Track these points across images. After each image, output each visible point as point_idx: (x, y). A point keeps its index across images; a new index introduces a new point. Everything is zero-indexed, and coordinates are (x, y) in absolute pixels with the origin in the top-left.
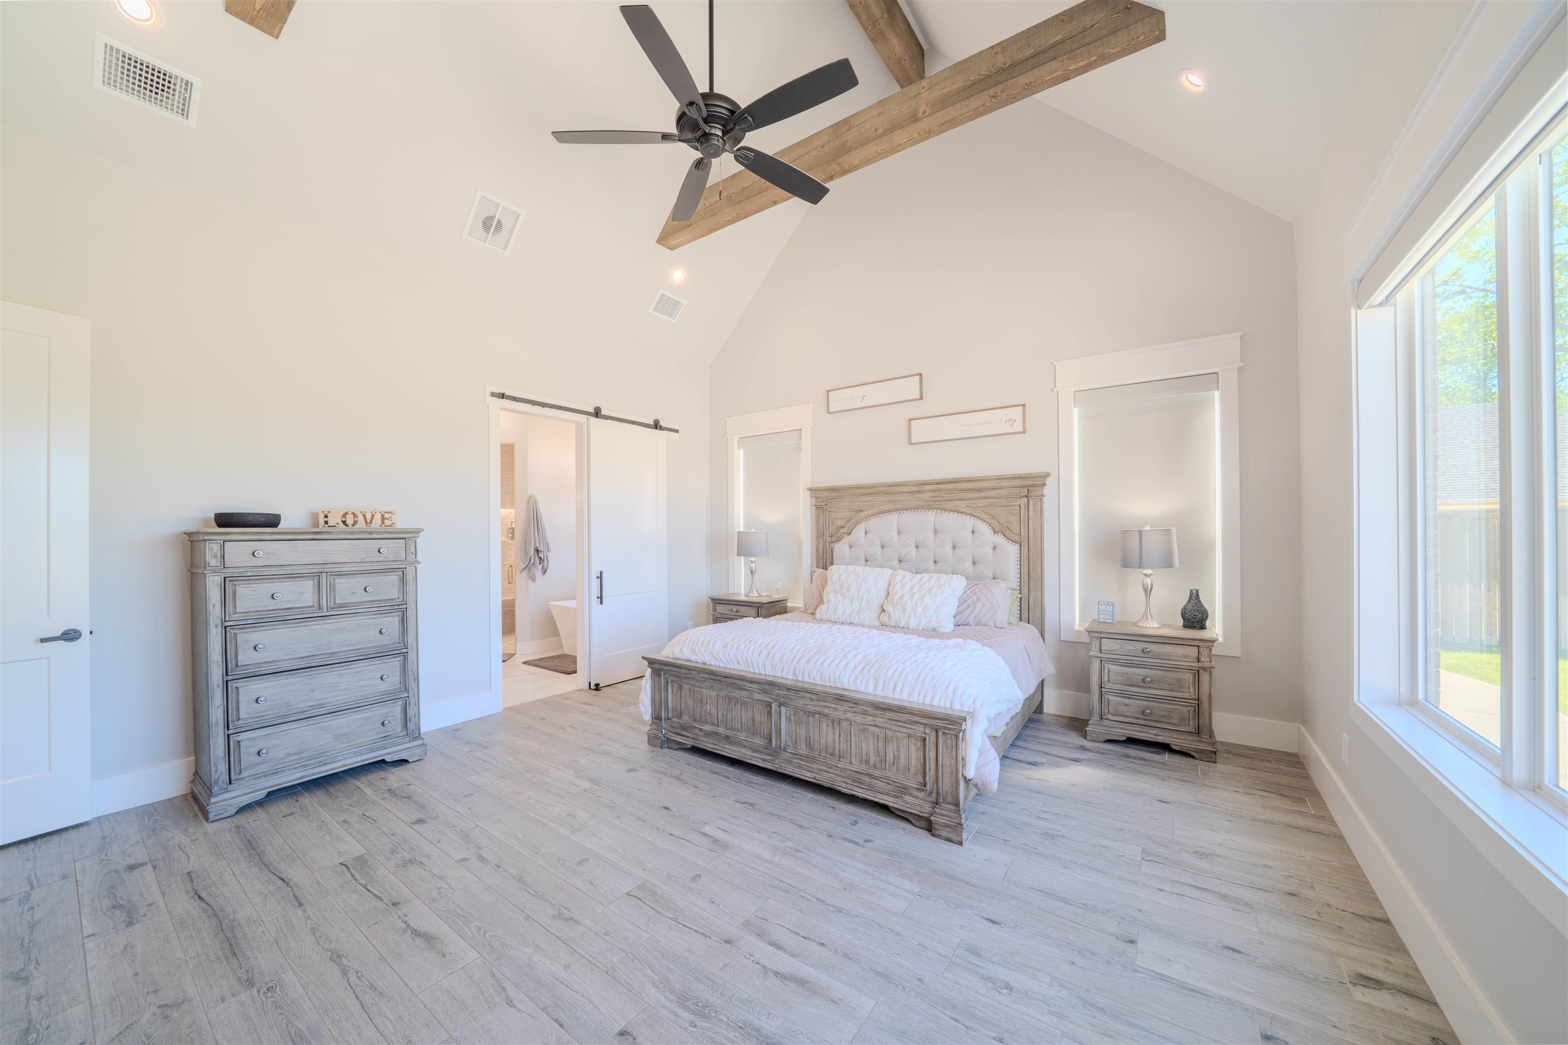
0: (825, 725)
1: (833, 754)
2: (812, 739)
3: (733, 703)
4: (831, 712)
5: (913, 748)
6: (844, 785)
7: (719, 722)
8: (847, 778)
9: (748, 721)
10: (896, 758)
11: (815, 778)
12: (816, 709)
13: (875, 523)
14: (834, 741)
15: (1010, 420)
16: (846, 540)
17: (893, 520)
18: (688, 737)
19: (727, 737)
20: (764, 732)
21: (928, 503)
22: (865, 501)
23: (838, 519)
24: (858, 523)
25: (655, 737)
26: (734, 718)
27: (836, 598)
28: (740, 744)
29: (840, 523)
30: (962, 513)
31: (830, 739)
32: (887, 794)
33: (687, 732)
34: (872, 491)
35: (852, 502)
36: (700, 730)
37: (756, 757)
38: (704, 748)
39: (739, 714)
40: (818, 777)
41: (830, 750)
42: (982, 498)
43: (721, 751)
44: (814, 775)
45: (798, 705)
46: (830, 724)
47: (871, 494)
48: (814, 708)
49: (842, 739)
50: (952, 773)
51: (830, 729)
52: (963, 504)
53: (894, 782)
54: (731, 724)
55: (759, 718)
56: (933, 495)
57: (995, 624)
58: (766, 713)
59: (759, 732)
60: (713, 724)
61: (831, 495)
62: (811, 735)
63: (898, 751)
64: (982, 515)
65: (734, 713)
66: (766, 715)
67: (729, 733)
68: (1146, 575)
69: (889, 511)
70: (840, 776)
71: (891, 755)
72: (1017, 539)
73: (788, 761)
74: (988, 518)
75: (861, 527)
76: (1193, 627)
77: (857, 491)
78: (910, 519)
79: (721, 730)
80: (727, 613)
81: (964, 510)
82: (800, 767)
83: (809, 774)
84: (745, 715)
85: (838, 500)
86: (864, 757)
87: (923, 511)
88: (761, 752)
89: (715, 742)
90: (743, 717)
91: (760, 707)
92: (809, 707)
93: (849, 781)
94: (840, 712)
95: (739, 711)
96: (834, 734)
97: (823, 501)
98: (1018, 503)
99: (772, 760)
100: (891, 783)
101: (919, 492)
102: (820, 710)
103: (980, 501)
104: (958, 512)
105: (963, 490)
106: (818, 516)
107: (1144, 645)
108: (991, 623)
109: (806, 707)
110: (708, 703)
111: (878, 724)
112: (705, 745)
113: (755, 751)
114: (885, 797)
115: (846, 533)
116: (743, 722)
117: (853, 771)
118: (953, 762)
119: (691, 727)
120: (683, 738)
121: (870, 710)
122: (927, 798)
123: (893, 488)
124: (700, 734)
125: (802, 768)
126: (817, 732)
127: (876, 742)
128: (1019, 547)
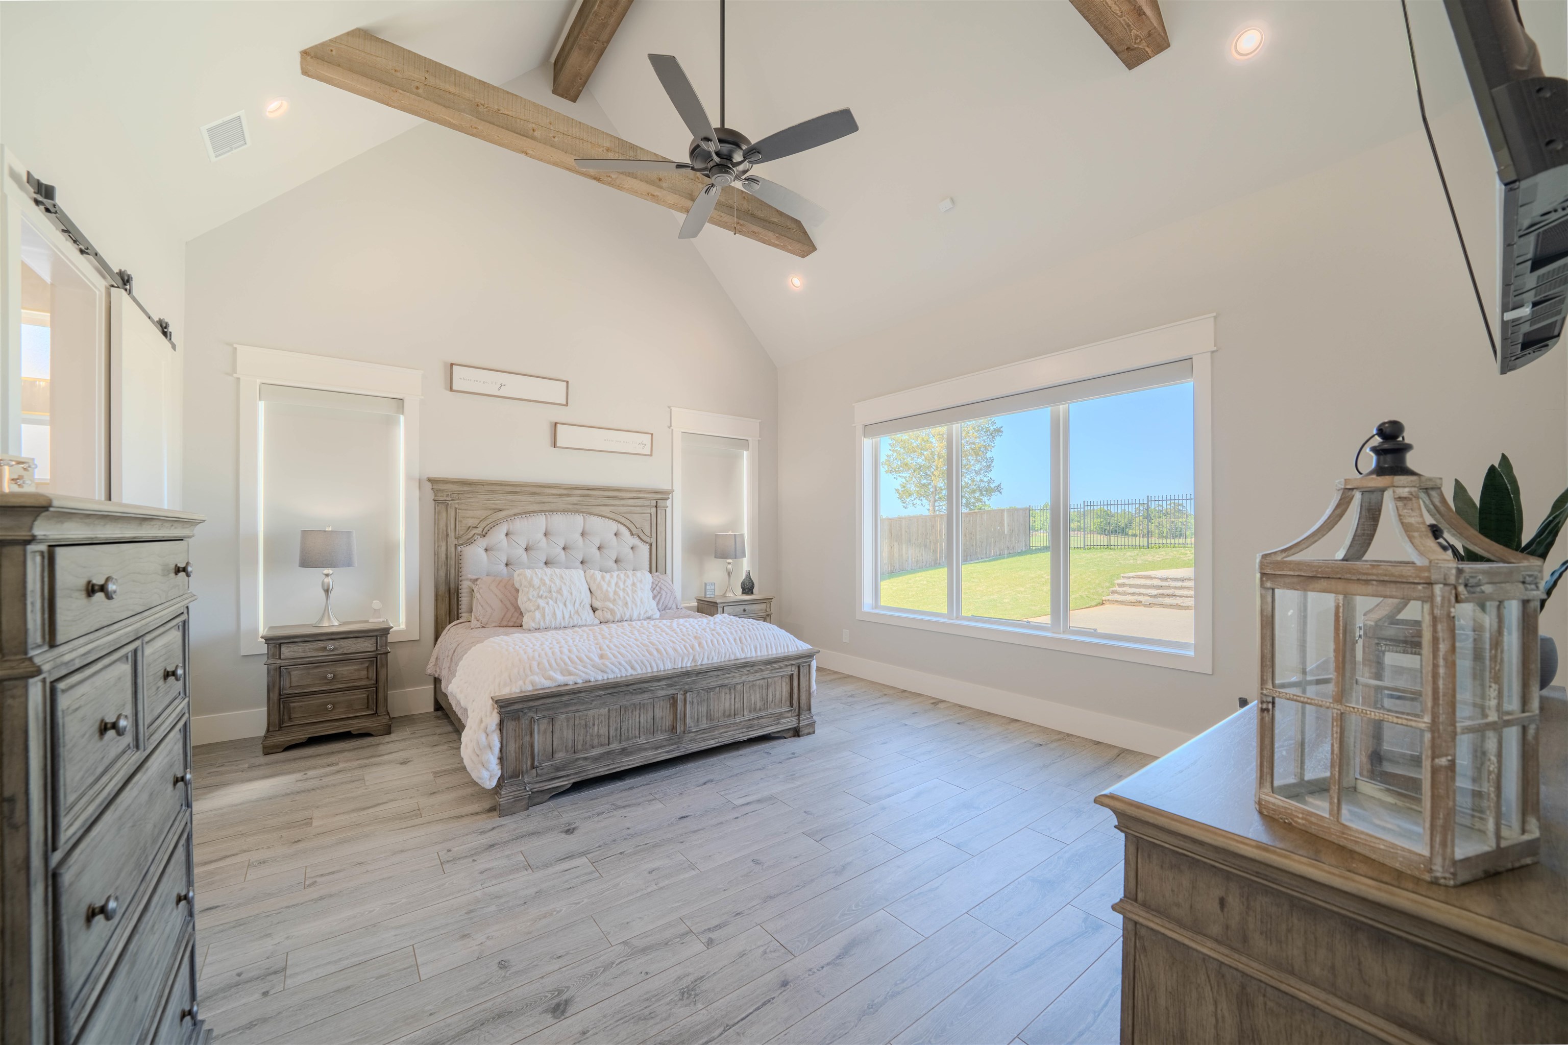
0: (723, 694)
1: (729, 716)
2: (712, 712)
3: (630, 711)
4: (730, 681)
5: (784, 684)
6: (741, 735)
7: (611, 739)
8: (742, 728)
9: (647, 722)
10: (774, 696)
11: (718, 742)
12: (718, 683)
13: (520, 525)
14: (731, 704)
15: (642, 443)
16: (482, 543)
17: (541, 521)
18: (568, 776)
19: (624, 749)
20: (666, 726)
21: (576, 507)
22: (506, 500)
23: (468, 517)
24: (495, 524)
25: (515, 801)
26: (630, 726)
27: (548, 604)
28: (641, 749)
29: (471, 522)
30: (606, 517)
31: (727, 704)
32: (772, 725)
33: (564, 770)
34: (518, 489)
35: (488, 500)
36: (586, 759)
37: (660, 753)
38: (597, 775)
39: (637, 720)
40: (720, 740)
41: (727, 713)
42: (623, 505)
43: (620, 767)
44: (717, 740)
45: (702, 686)
46: (728, 691)
47: (516, 493)
48: (716, 683)
49: (737, 700)
50: (806, 691)
51: (728, 696)
52: (607, 509)
53: (773, 714)
54: (626, 734)
55: (661, 713)
56: (581, 499)
57: (677, 607)
58: (668, 706)
59: (660, 728)
60: (602, 745)
61: (461, 489)
62: (712, 707)
63: (775, 691)
64: (623, 520)
65: (630, 721)
66: (668, 708)
67: (624, 744)
68: (729, 563)
69: (534, 512)
70: (737, 730)
71: (771, 696)
72: (648, 540)
73: (691, 740)
74: (627, 523)
75: (504, 528)
76: (747, 593)
77: (498, 488)
78: (559, 521)
79: (615, 746)
80: (309, 654)
81: (608, 515)
82: (704, 740)
83: (713, 742)
84: (645, 718)
85: (469, 496)
86: (753, 706)
87: (570, 513)
88: (664, 746)
89: (610, 762)
90: (642, 720)
91: (662, 703)
92: (712, 684)
93: (744, 730)
94: (736, 678)
95: (637, 717)
96: (730, 699)
97: (447, 496)
98: (649, 511)
99: (678, 747)
100: (772, 716)
101: (569, 495)
102: (722, 682)
103: (621, 508)
104: (602, 516)
105: (609, 497)
106: (437, 514)
107: (744, 607)
108: (674, 607)
109: (709, 685)
110: (596, 723)
111: (765, 677)
112: (596, 771)
113: (657, 748)
114: (770, 728)
115: (478, 534)
116: (642, 726)
117: (746, 720)
118: (807, 683)
119: (572, 762)
120: (561, 780)
121: (762, 667)
122: (793, 715)
123: (543, 489)
124: (586, 763)
125: (707, 740)
126: (716, 703)
127: (761, 690)
128: (649, 547)
